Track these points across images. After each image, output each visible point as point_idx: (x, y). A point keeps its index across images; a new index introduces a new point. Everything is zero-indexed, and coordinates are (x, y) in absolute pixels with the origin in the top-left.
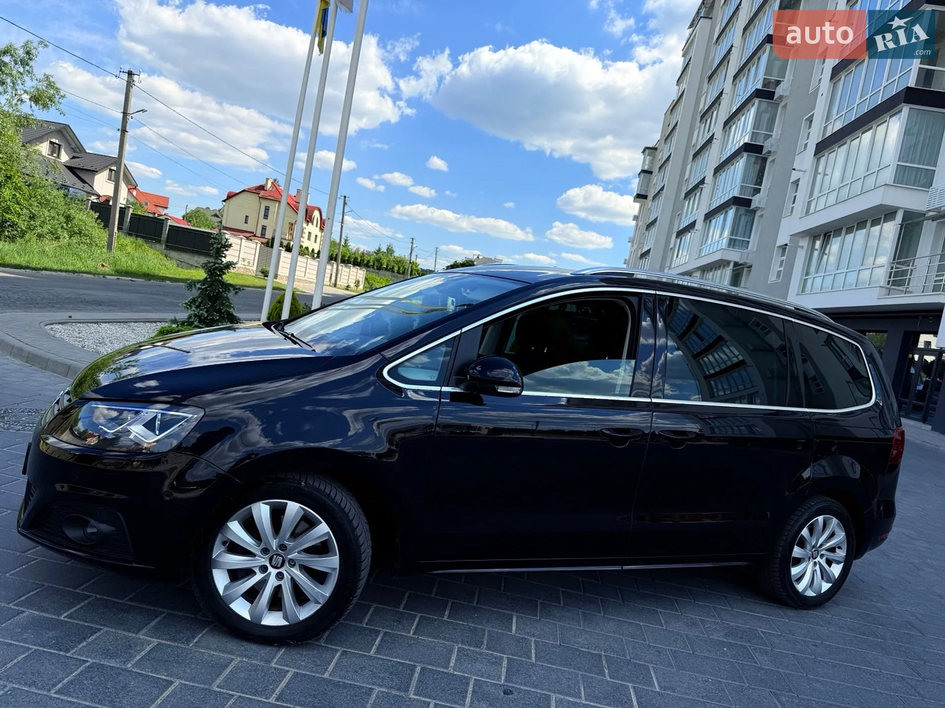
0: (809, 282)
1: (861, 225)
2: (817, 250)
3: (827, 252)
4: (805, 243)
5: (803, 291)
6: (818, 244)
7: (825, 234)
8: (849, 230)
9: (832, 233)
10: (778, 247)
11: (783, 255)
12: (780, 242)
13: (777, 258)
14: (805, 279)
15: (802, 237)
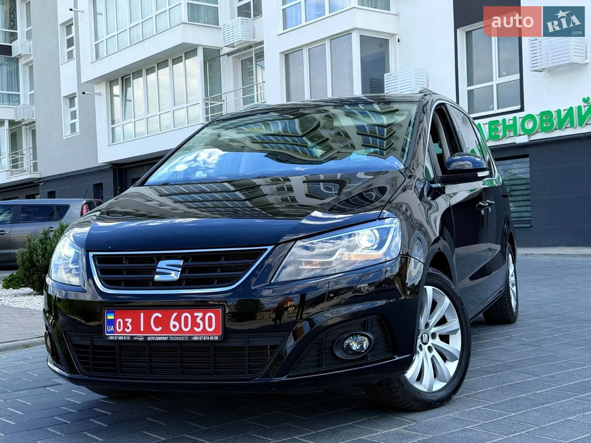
0: (118, 130)
1: (162, 64)
2: (118, 96)
3: (129, 96)
4: (102, 89)
5: (113, 141)
6: (117, 89)
7: (122, 78)
8: (150, 71)
9: (131, 76)
10: (65, 97)
11: (72, 105)
12: (66, 91)
13: (66, 111)
14: (112, 128)
15: (97, 84)
